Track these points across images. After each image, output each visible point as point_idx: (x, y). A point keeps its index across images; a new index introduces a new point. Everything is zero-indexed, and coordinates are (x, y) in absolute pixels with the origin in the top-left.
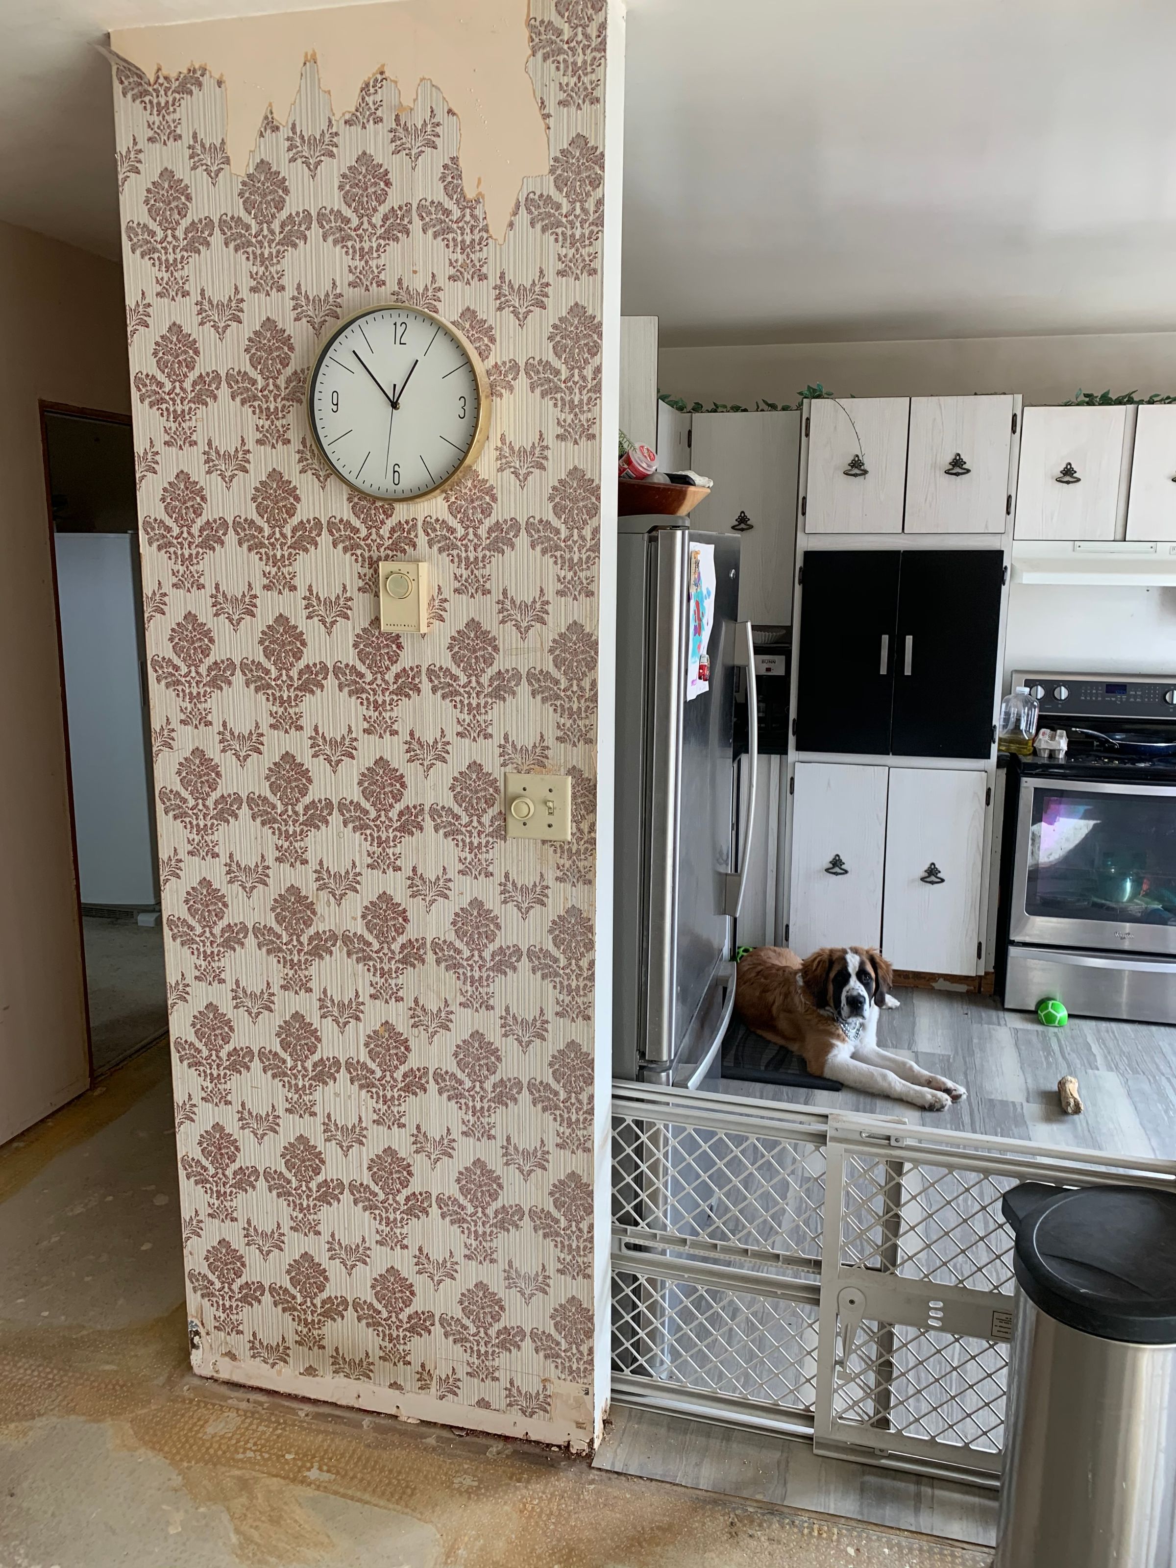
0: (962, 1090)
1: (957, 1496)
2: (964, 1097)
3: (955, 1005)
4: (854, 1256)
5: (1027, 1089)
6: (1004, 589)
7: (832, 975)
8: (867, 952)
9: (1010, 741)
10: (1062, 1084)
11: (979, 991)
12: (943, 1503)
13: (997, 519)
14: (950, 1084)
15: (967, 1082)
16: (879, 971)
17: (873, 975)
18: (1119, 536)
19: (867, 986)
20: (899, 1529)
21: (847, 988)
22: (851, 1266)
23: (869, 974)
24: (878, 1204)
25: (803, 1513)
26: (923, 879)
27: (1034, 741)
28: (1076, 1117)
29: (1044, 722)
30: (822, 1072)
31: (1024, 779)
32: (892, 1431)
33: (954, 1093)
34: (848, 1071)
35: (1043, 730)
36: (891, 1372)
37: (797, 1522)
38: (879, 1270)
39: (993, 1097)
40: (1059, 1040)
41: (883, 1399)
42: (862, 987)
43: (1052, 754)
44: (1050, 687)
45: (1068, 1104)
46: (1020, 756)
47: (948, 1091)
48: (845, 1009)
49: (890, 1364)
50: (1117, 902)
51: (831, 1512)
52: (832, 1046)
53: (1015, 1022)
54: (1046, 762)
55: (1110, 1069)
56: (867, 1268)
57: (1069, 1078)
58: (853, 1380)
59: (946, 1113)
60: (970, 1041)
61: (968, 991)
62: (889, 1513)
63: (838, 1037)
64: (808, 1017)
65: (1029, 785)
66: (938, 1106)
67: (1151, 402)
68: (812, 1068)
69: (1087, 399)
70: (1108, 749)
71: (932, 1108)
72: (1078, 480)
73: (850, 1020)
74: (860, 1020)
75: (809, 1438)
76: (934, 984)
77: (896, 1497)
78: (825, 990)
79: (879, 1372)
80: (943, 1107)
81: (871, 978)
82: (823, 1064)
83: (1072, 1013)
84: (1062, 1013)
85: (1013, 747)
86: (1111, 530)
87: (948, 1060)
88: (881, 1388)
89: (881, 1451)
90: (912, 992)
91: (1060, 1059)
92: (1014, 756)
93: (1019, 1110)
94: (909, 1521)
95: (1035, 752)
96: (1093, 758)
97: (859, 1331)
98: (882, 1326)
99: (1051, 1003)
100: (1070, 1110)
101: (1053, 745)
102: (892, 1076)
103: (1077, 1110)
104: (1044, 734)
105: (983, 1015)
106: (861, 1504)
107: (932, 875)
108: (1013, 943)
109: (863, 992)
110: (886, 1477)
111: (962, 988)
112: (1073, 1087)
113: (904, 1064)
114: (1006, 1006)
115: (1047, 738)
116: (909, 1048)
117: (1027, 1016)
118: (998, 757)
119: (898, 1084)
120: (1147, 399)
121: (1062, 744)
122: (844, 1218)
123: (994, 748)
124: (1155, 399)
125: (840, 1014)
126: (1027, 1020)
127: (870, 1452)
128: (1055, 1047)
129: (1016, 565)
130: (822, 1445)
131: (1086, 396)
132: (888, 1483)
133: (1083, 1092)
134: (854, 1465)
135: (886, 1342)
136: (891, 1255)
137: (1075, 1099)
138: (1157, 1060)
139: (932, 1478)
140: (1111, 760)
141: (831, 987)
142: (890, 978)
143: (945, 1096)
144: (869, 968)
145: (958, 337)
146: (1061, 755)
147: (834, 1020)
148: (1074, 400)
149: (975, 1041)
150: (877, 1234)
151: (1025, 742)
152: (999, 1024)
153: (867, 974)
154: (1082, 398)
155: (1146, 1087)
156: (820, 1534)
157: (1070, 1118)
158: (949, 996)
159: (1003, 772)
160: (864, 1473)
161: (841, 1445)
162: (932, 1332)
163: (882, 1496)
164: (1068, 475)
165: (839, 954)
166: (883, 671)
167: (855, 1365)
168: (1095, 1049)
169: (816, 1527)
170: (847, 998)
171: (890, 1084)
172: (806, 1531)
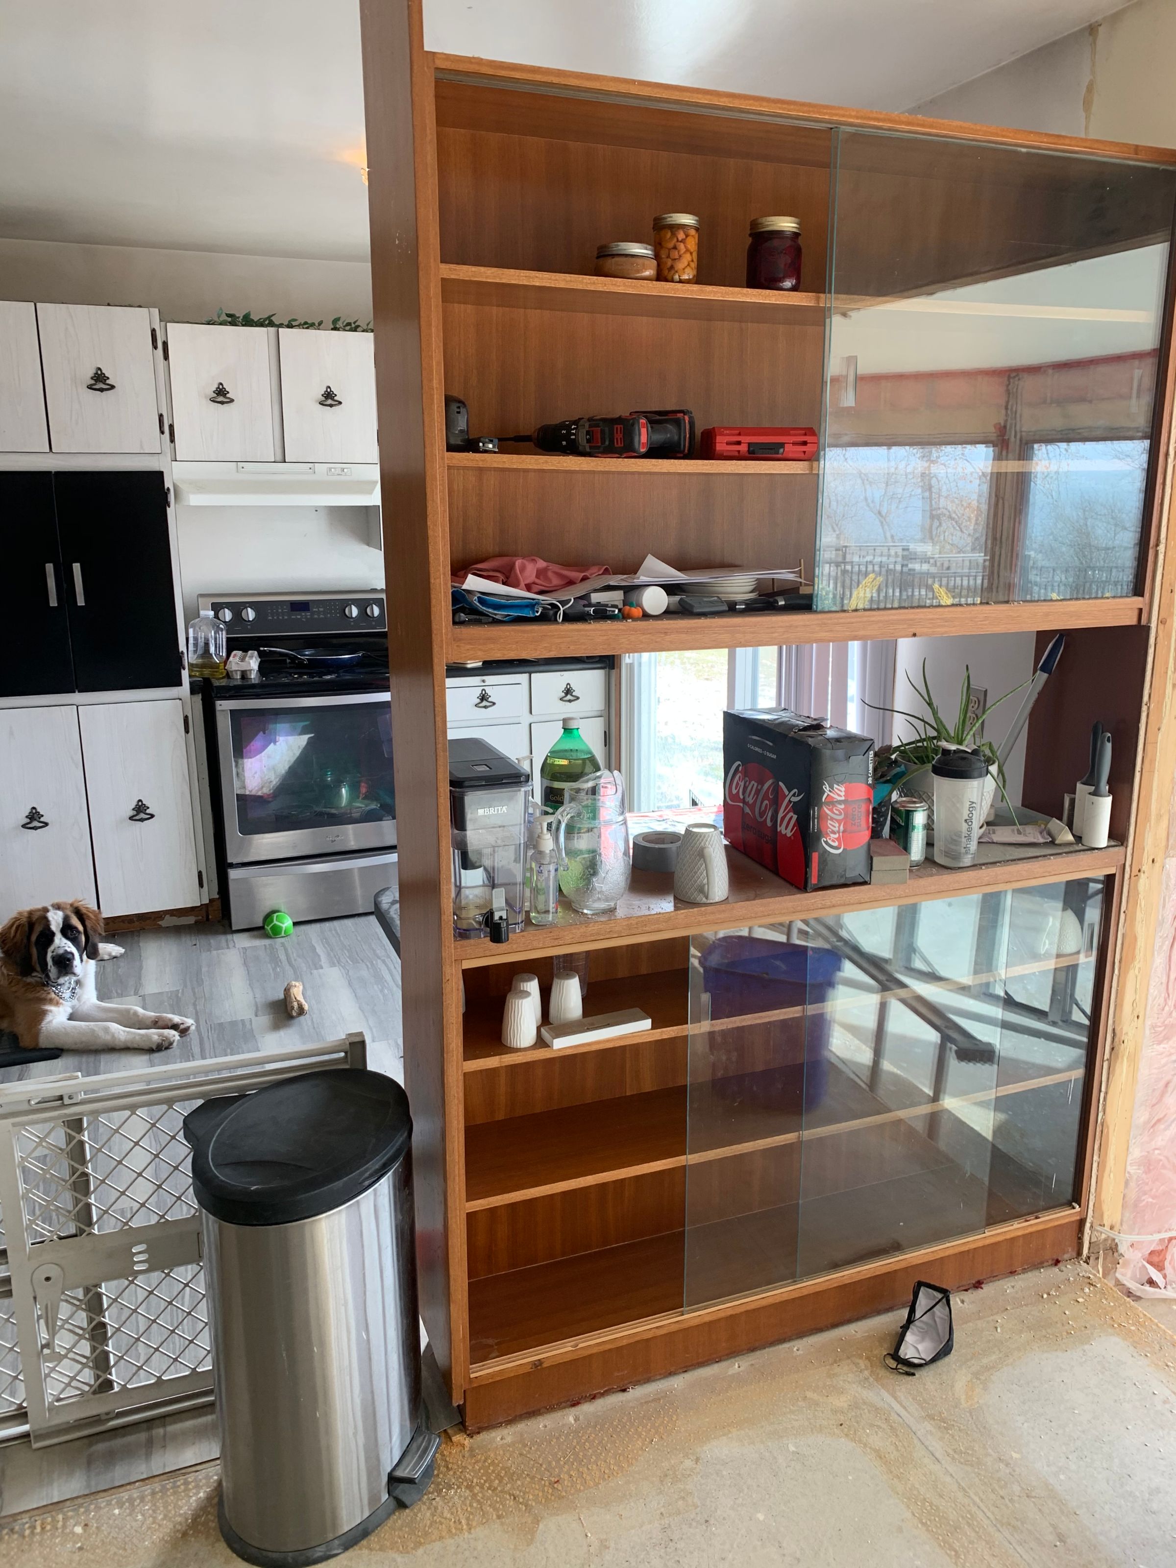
0: (189, 1022)
1: (189, 1424)
2: (193, 1028)
3: (183, 939)
4: (44, 1229)
5: (256, 1002)
6: (170, 511)
7: (34, 938)
8: (71, 905)
9: (202, 666)
10: (287, 991)
11: (208, 919)
12: (174, 1437)
13: (153, 440)
14: (177, 1019)
15: (197, 1013)
16: (88, 923)
17: (81, 928)
18: (279, 457)
19: (74, 941)
20: (129, 1484)
21: (52, 948)
22: (42, 1242)
23: (76, 928)
24: (62, 1169)
25: (23, 1516)
26: (131, 818)
27: (225, 663)
28: (302, 1018)
29: (233, 645)
30: (37, 1044)
31: (218, 703)
32: (116, 1389)
33: (182, 1027)
34: (66, 1034)
35: (234, 652)
36: (106, 1333)
37: (17, 1528)
38: (75, 1236)
39: (222, 1021)
40: (286, 950)
41: (101, 1362)
42: (69, 943)
43: (244, 675)
44: (237, 608)
45: (293, 1008)
46: (213, 681)
47: (175, 1027)
48: (53, 970)
49: (103, 1325)
50: (337, 808)
51: (55, 1500)
52: (44, 1013)
53: (243, 941)
54: (239, 683)
55: (333, 965)
56: (61, 1238)
57: (294, 983)
58: (65, 1356)
59: (175, 1049)
60: (199, 972)
61: (196, 922)
62: (119, 1473)
63: (51, 1002)
64: (14, 989)
65: (224, 706)
66: (166, 1044)
67: (290, 326)
68: (26, 1041)
69: (229, 319)
70: (298, 665)
71: (162, 1047)
72: (232, 401)
73: (61, 980)
74: (74, 979)
75: (26, 1436)
76: (160, 923)
77: (128, 1453)
78: (30, 956)
79: (92, 1338)
80: (171, 1044)
81: (79, 932)
82: (36, 1035)
83: (295, 921)
84: (287, 923)
85: (207, 672)
86: (270, 452)
87: (177, 996)
88: (98, 1351)
89: (107, 1414)
90: (139, 936)
91: (287, 967)
92: (207, 681)
93: (248, 1026)
94: (141, 1470)
95: (228, 675)
96: (284, 675)
97: (63, 1305)
98: (87, 1290)
99: (275, 915)
100: (294, 1014)
101: (243, 666)
102: (114, 1027)
103: (301, 1011)
104: (235, 655)
105: (212, 941)
106: (88, 1477)
107: (141, 812)
108: (232, 866)
109: (71, 948)
110: (115, 1437)
111: (190, 920)
112: (297, 992)
113: (128, 1011)
114: (234, 928)
115: (237, 659)
116: (136, 994)
117: (255, 933)
118: (191, 683)
119: (120, 1032)
120: (286, 323)
121: (253, 663)
122: (25, 1197)
123: (185, 674)
124: (294, 323)
125: (48, 976)
126: (256, 937)
127: (97, 1420)
128: (283, 957)
129: (182, 486)
130: (40, 1437)
131: (228, 315)
132: (118, 1442)
133: (309, 993)
134: (78, 1443)
135: (94, 1305)
136: (84, 1217)
137: (298, 1001)
138: (374, 946)
139: (163, 1417)
140: (301, 675)
141: (34, 951)
142: (101, 925)
143: (173, 1032)
144: (75, 922)
145: (87, 243)
146: (253, 675)
147: (44, 985)
148: (216, 319)
149: (204, 969)
150: (66, 1200)
151: (216, 666)
152: (228, 948)
153: (73, 928)
154: (224, 318)
155: (364, 973)
156: (43, 1528)
157: (296, 1021)
158: (178, 931)
159: (198, 698)
160: (90, 1445)
161: (64, 1426)
162: (140, 1277)
163: (111, 1458)
164: (221, 395)
165: (38, 913)
166: (53, 603)
167: (63, 1341)
168: (320, 950)
169: (38, 1523)
170: (53, 958)
171: (113, 1036)
172: (27, 1532)
